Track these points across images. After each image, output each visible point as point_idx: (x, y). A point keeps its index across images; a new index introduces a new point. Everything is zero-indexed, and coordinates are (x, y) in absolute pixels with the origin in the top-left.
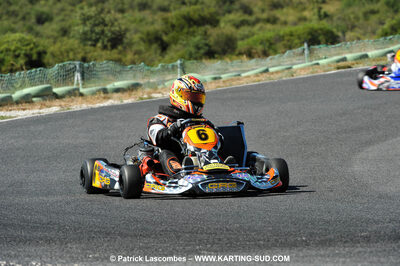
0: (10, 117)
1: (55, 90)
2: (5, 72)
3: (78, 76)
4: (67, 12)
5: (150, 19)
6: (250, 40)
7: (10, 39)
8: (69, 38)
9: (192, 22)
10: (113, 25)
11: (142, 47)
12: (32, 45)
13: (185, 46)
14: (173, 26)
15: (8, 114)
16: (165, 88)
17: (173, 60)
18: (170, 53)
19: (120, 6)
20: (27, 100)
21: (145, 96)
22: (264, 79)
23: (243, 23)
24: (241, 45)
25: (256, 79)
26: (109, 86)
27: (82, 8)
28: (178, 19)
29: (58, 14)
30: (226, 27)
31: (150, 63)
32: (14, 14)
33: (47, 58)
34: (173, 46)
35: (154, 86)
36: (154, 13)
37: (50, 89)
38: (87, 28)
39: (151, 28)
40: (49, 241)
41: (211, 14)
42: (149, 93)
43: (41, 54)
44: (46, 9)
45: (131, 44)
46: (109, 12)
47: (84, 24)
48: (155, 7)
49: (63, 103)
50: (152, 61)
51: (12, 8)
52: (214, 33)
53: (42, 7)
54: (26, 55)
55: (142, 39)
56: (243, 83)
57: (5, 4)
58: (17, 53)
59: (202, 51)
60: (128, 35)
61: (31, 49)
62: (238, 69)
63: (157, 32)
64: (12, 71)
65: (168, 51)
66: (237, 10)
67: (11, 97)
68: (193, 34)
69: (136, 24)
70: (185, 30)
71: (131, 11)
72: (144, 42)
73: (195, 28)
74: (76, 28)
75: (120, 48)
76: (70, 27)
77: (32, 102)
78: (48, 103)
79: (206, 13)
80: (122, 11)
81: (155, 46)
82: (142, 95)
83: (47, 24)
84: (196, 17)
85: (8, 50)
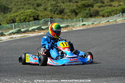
0: (28, 36)
1: (42, 27)
2: (27, 22)
3: (49, 23)
5: (72, 5)
6: (104, 12)
7: (28, 12)
8: (47, 11)
9: (85, 6)
10: (60, 7)
11: (70, 14)
12: (35, 13)
13: (83, 13)
14: (79, 7)
15: (28, 35)
16: (77, 27)
17: (79, 18)
18: (79, 16)
19: (63, 1)
20: (34, 30)
21: (70, 29)
22: (108, 24)
23: (101, 6)
24: (101, 13)
25: (105, 24)
27: (51, 2)
28: (81, 5)
29: (44, 4)
30: (96, 8)
32: (30, 4)
33: (40, 18)
34: (79, 14)
35: (73, 26)
36: (73, 3)
37: (41, 27)
39: (72, 8)
40: (40, 74)
42: (72, 28)
43: (38, 16)
44: (39, 2)
45: (66, 13)
46: (59, 3)
47: (51, 7)
48: (74, 1)
49: (45, 31)
50: (73, 18)
51: (29, 2)
52: (92, 10)
54: (33, 16)
55: (70, 12)
56: (101, 25)
58: (30, 16)
59: (88, 15)
60: (65, 10)
61: (35, 14)
62: (100, 21)
63: (74, 9)
64: (29, 21)
66: (100, 2)
67: (28, 30)
68: (86, 10)
69: (67, 7)
70: (83, 9)
71: (66, 3)
73: (86, 8)
74: (49, 8)
75: (63, 14)
76: (47, 7)
78: (40, 31)
79: (90, 3)
80: (63, 3)
81: (74, 14)
82: (69, 29)
83: (40, 7)
84: (87, 5)
85: (27, 15)
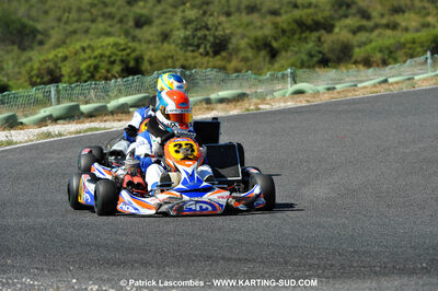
0: (105, 129)
2: (100, 80)
4: (169, 15)
5: (259, 24)
6: (368, 47)
7: (104, 44)
8: (169, 43)
9: (304, 27)
10: (216, 30)
11: (250, 54)
12: (129, 51)
13: (296, 53)
14: (284, 31)
15: (102, 125)
16: (273, 99)
17: (283, 68)
18: (281, 60)
19: (226, 9)
20: (123, 110)
21: (252, 107)
22: (382, 90)
23: (360, 29)
24: (358, 53)
25: (374, 89)
26: (213, 96)
27: (183, 11)
28: (289, 23)
29: (158, 17)
30: (341, 33)
31: (258, 72)
32: (111, 16)
33: (145, 66)
34: (284, 54)
35: (262, 98)
36: (263, 16)
38: (188, 33)
39: (259, 33)
40: (145, 264)
41: (325, 19)
42: (256, 104)
44: (145, 12)
45: (237, 50)
46: (211, 15)
47: (186, 28)
48: (264, 10)
50: (261, 69)
51: (108, 10)
52: (329, 40)
53: (140, 9)
54: (122, 61)
55: (249, 45)
56: (359, 94)
57: (101, 5)
58: (112, 59)
59: (315, 59)
60: (234, 40)
61: (128, 55)
62: (355, 79)
63: (266, 37)
64: (106, 79)
65: (278, 59)
66: (354, 15)
67: (106, 107)
68: (306, 40)
69: (242, 30)
70: (296, 36)
71: (237, 14)
72: (252, 48)
73: (306, 34)
74: (177, 33)
75: (224, 54)
76: (171, 31)
77: (129, 112)
79: (319, 17)
80: (228, 14)
81: (263, 53)
82: (249, 106)
83: (145, 28)
84: (309, 22)
85: (102, 56)
